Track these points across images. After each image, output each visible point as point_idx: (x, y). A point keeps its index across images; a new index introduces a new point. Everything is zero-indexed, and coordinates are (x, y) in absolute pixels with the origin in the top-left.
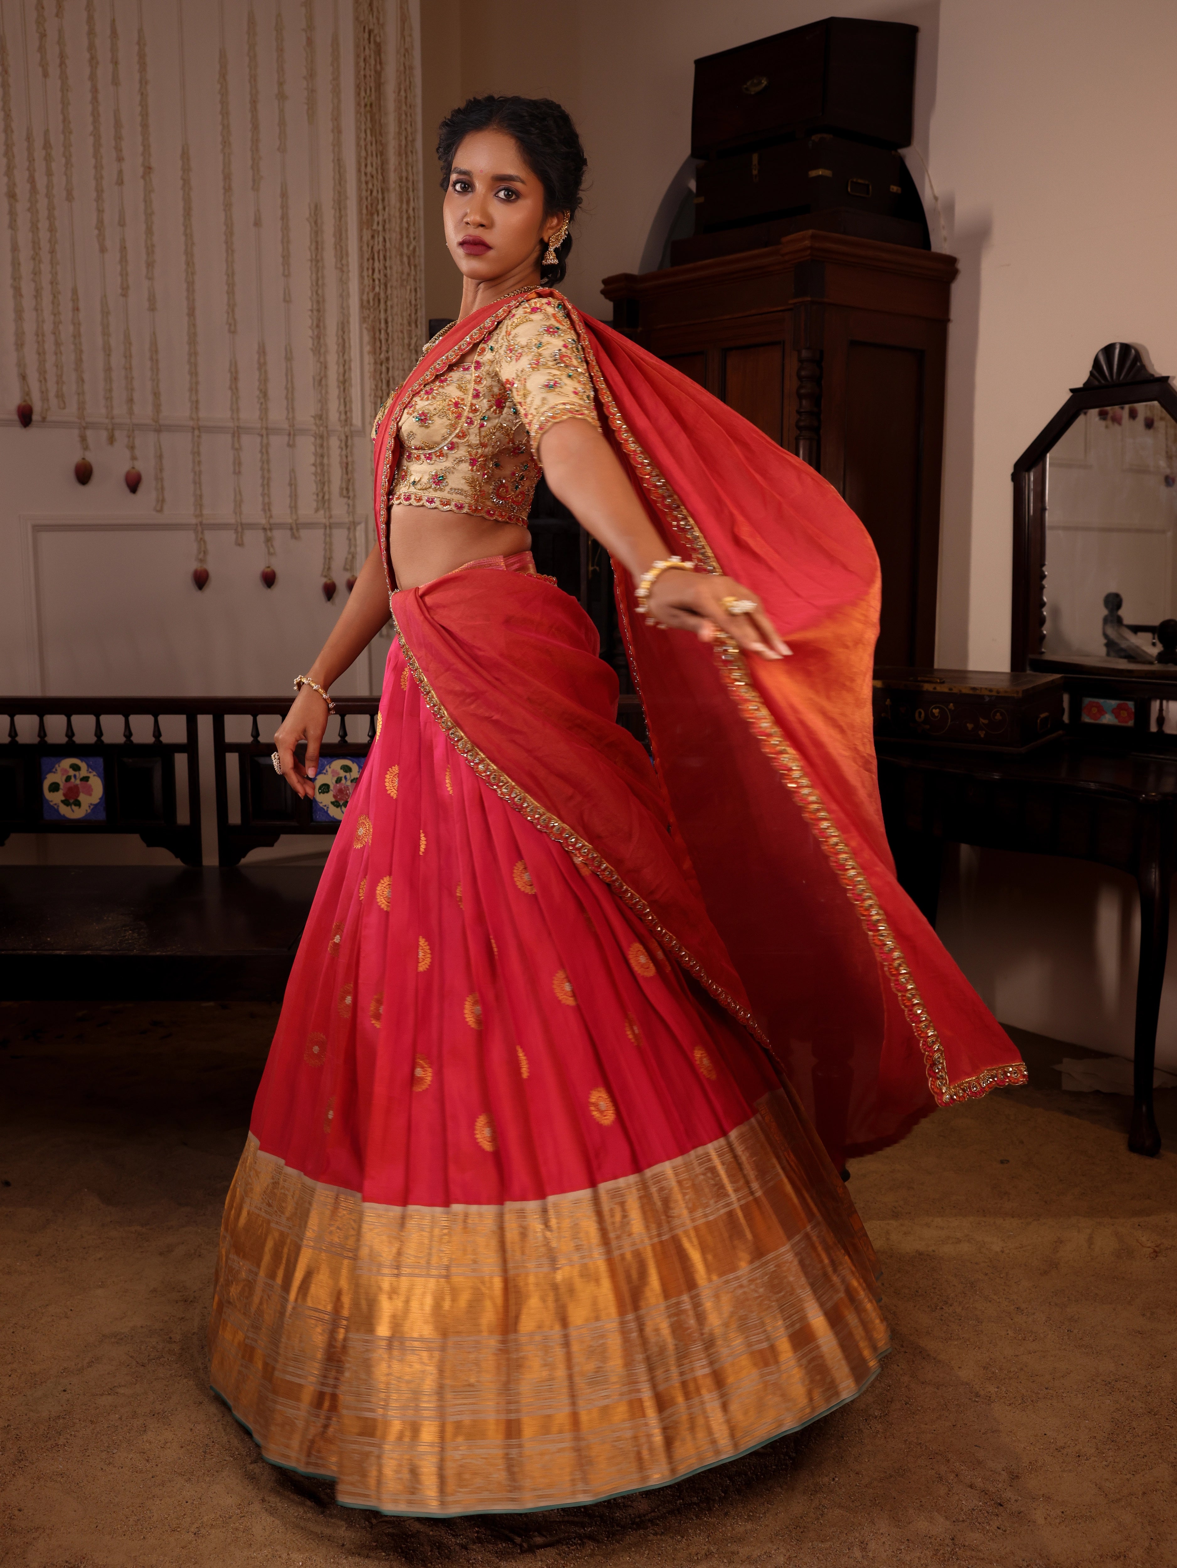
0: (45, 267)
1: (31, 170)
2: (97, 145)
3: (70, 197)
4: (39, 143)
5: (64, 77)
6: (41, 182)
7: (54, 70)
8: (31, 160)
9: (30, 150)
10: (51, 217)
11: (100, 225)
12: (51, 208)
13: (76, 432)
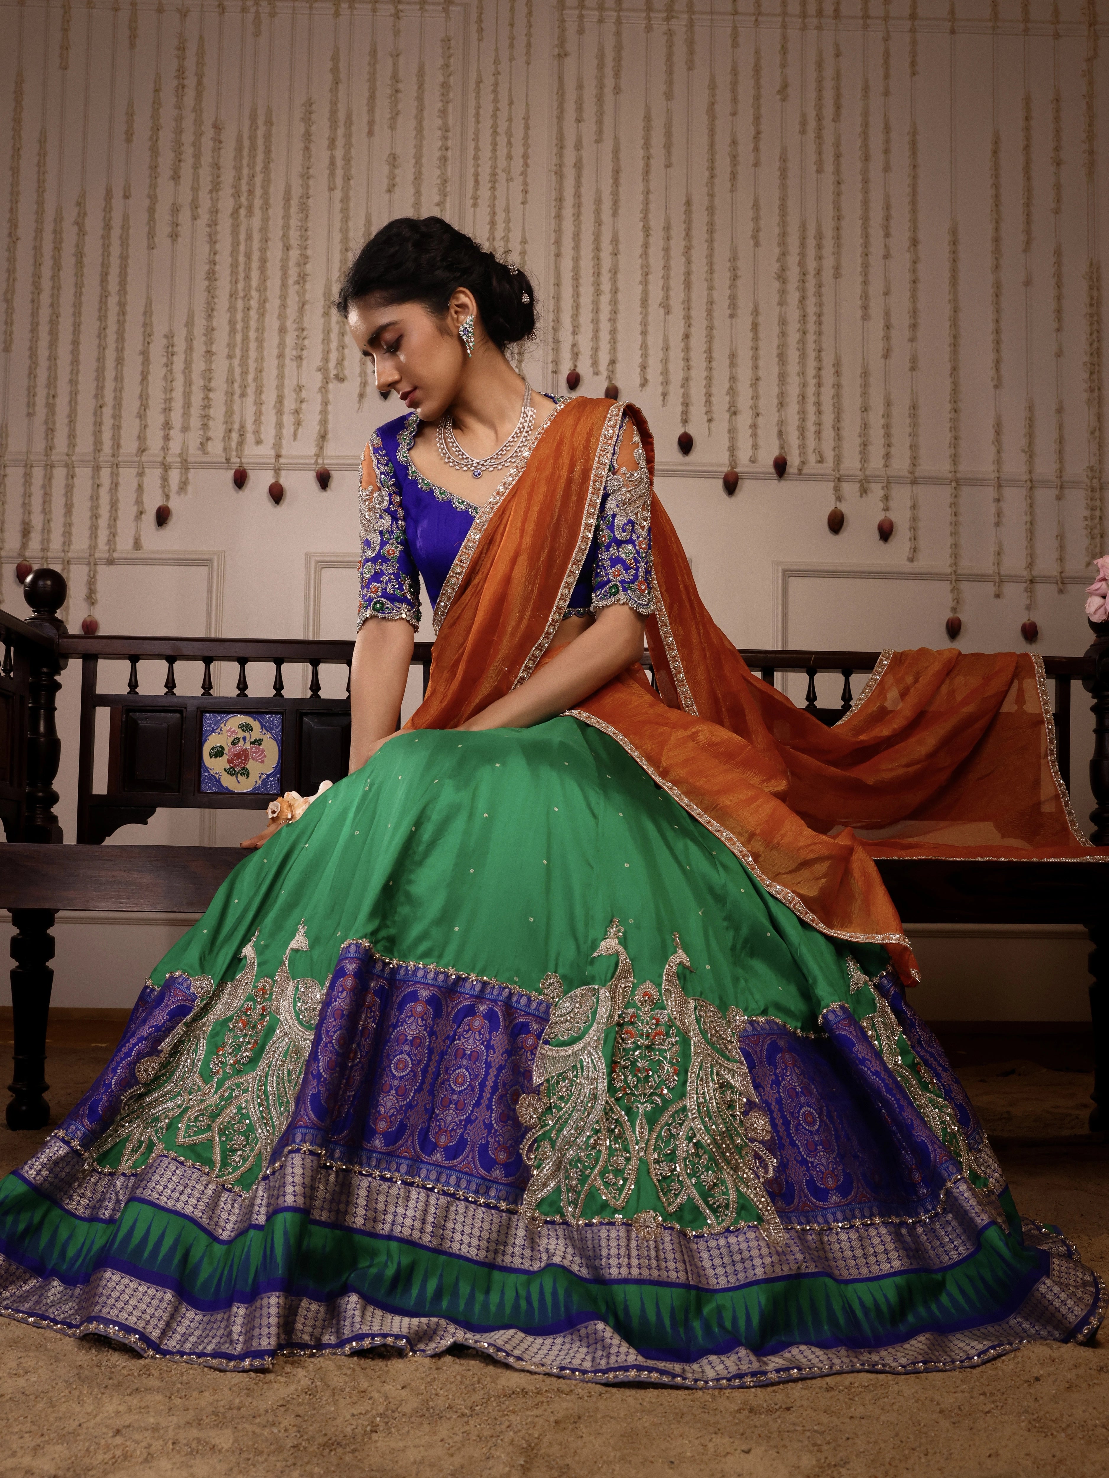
0: (811, 337)
1: (802, 255)
2: (865, 227)
3: (837, 275)
4: (811, 232)
5: (838, 172)
6: (811, 265)
7: (829, 167)
8: (803, 245)
9: (803, 239)
10: (819, 294)
11: (865, 297)
12: (819, 286)
13: (832, 484)
